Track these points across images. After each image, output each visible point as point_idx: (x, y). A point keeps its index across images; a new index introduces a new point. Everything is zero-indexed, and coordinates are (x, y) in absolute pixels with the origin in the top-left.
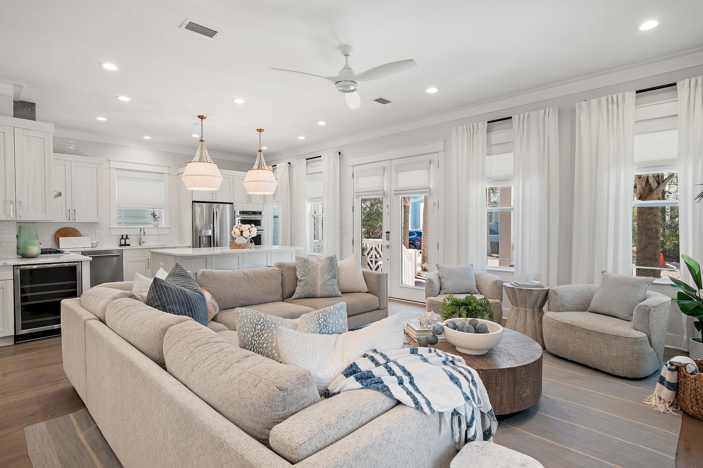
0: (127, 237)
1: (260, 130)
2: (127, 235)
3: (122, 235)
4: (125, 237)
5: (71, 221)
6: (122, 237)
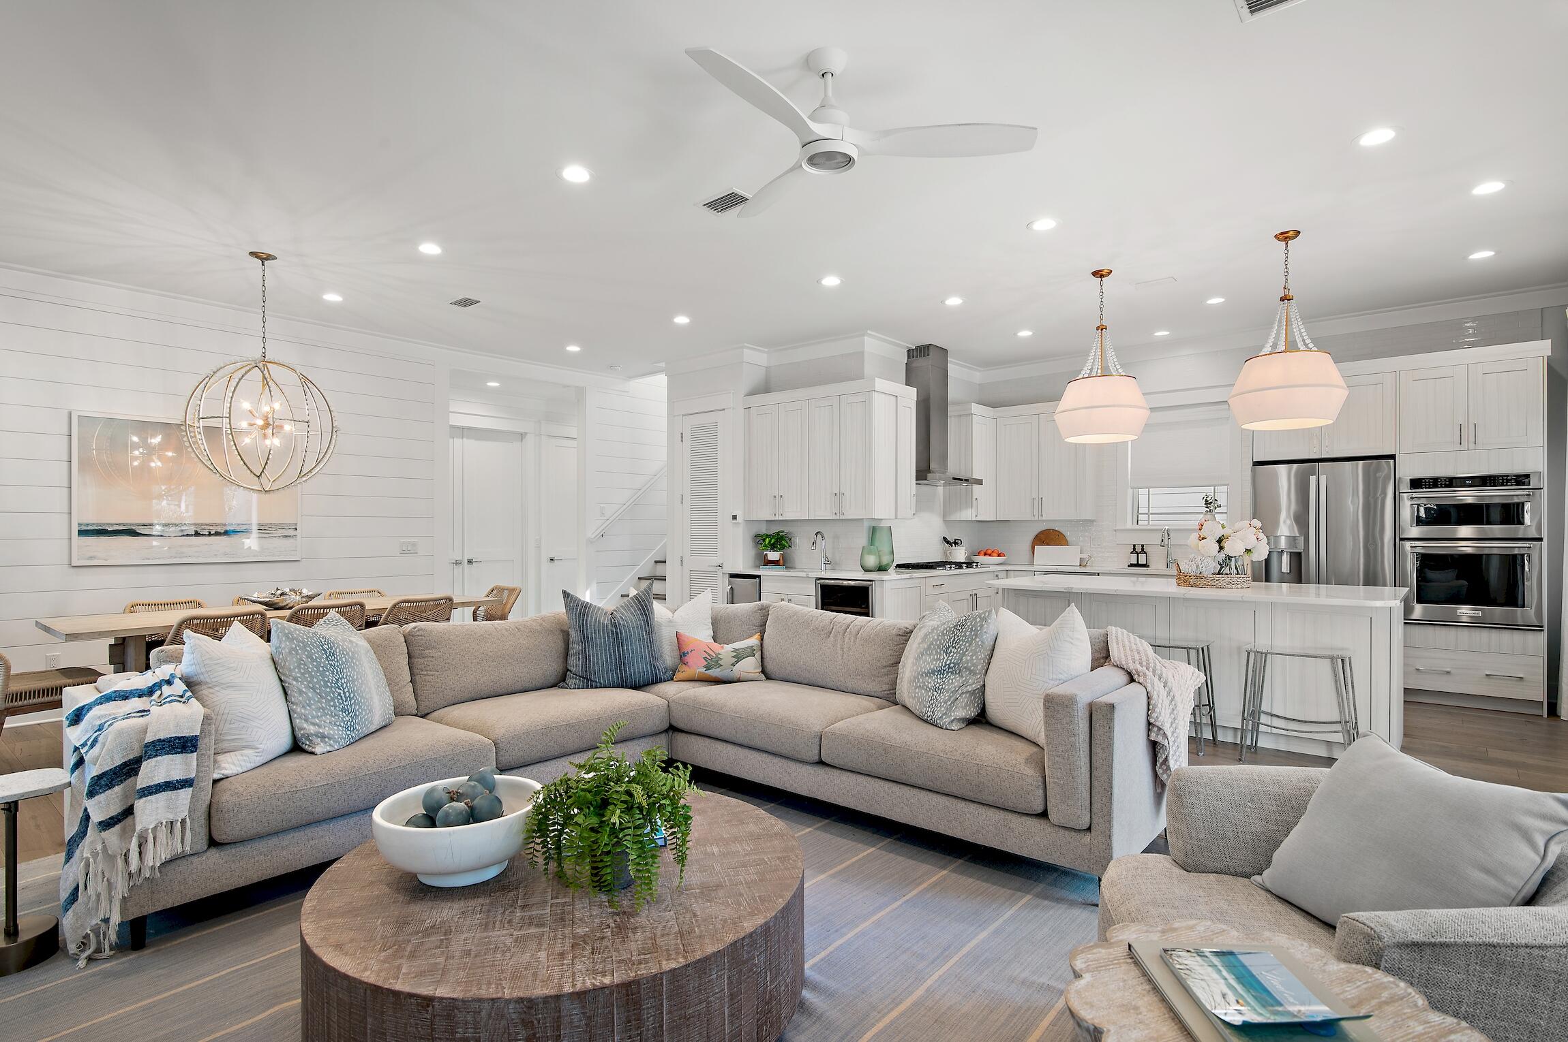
0: (1143, 549)
1: (1285, 237)
2: (1143, 546)
3: (1134, 546)
4: (1139, 549)
5: (1036, 518)
6: (1134, 549)
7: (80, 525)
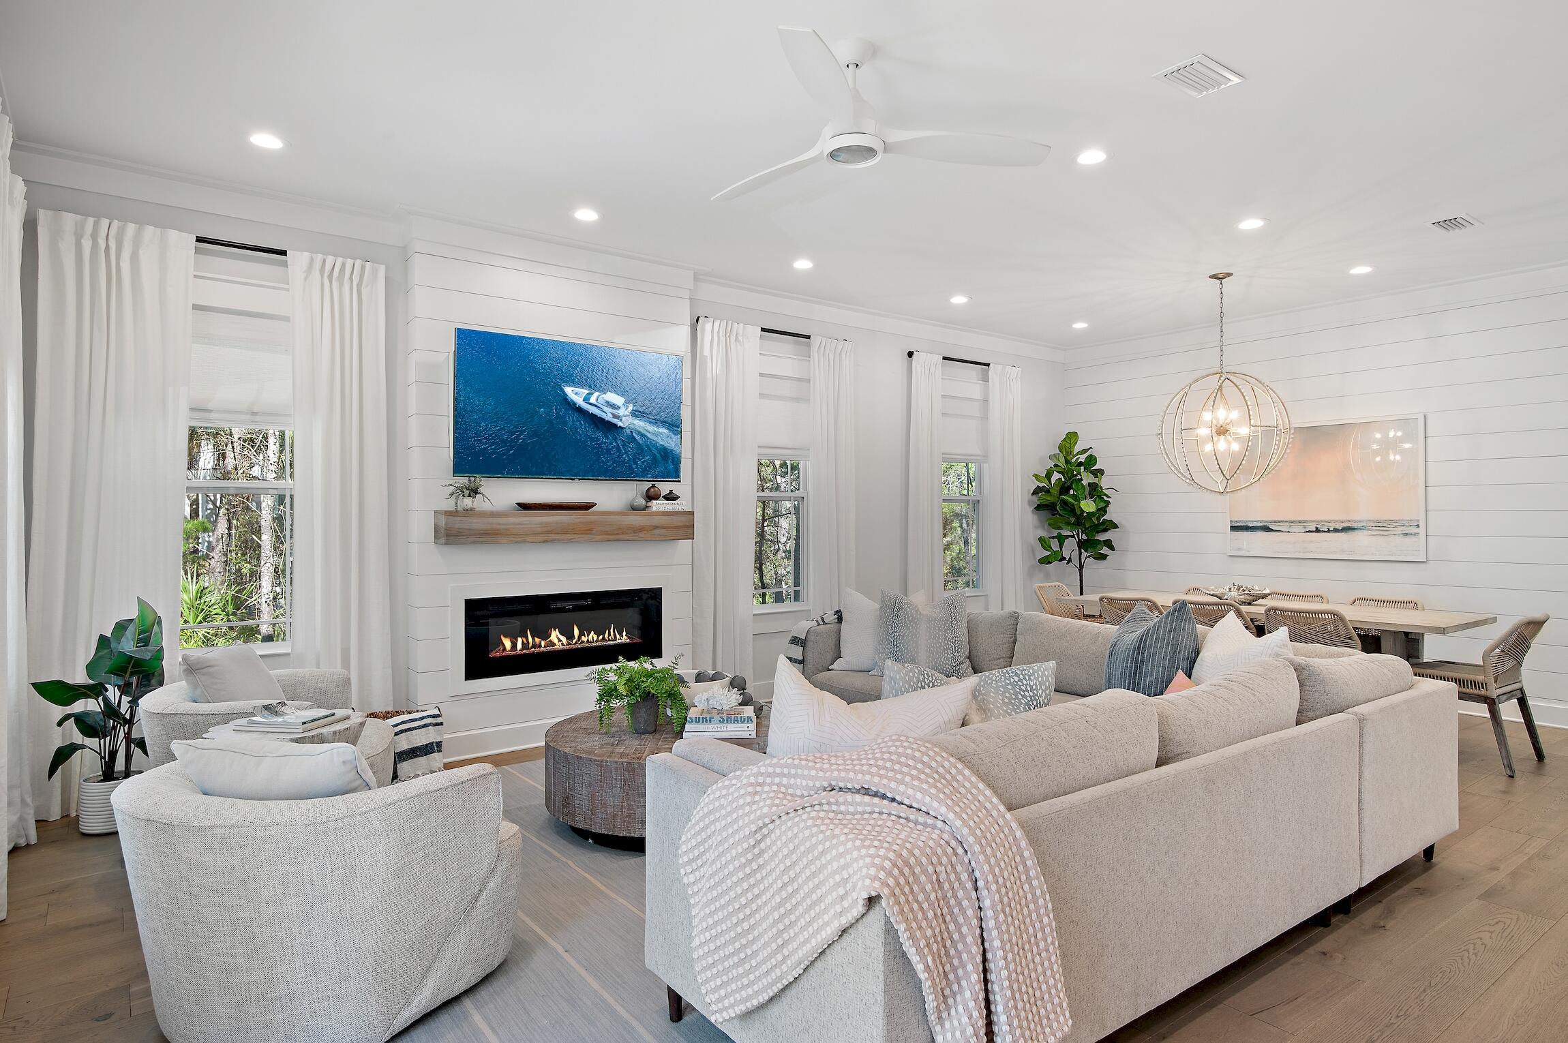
7: (1231, 522)
